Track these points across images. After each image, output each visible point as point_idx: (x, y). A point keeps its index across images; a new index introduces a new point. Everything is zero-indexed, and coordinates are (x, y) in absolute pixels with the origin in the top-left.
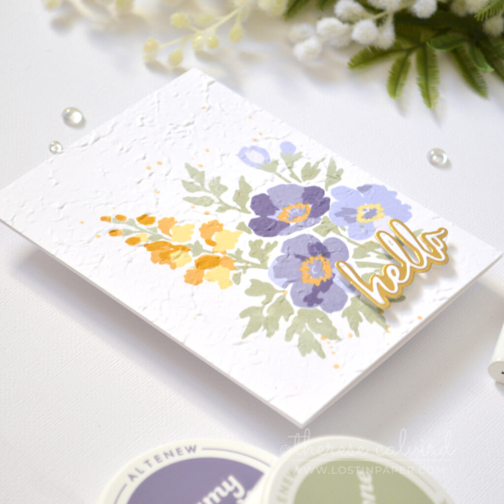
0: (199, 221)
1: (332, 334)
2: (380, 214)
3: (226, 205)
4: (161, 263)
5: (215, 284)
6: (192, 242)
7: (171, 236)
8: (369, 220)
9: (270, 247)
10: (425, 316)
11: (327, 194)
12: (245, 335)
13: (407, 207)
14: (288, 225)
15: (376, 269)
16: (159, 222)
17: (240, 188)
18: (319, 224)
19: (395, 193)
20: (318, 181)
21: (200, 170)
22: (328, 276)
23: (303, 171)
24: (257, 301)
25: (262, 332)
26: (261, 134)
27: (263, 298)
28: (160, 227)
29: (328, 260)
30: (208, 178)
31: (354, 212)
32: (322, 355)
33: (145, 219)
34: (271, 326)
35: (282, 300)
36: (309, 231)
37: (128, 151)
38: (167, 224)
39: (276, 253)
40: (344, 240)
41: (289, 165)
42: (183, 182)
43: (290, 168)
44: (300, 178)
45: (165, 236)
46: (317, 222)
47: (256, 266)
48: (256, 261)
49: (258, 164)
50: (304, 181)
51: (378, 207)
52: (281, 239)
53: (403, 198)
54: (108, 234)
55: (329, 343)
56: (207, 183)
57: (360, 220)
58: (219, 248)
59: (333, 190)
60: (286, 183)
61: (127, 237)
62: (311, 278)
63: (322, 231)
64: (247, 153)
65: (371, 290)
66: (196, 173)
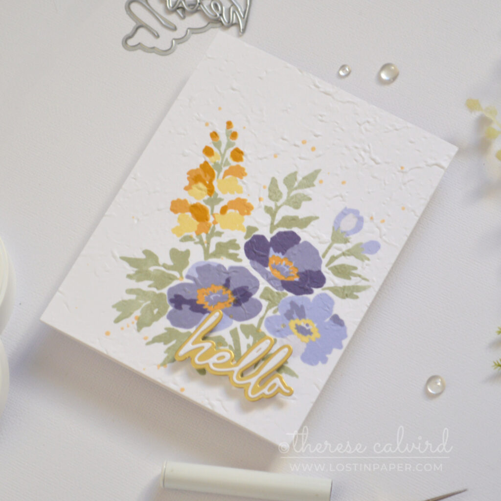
0: (249, 195)
1: (141, 324)
2: (306, 339)
3: (276, 212)
4: (188, 178)
5: (176, 224)
6: (220, 195)
7: (224, 177)
8: (295, 331)
9: (234, 257)
10: (186, 394)
11: (317, 291)
12: (124, 258)
13: (325, 361)
14: (267, 266)
15: (233, 346)
16: (238, 166)
17: (302, 219)
18: (275, 290)
19: (340, 347)
20: (332, 280)
21: (316, 182)
22: (210, 309)
23: (343, 266)
24: (165, 258)
25: (132, 270)
26: (383, 221)
27: (170, 263)
28: (231, 168)
29: (231, 305)
30: (308, 191)
32: (117, 320)
33: (238, 155)
34: (141, 274)
35: (172, 278)
36: (263, 284)
37: (322, 121)
38: (239, 173)
39: (227, 263)
40: (261, 314)
41: (347, 253)
42: (295, 173)
43: (344, 254)
44: (332, 265)
45: (222, 174)
46: (277, 288)
47: (206, 251)
48: (212, 249)
49: (339, 227)
50: (329, 269)
51: (316, 335)
52: (246, 263)
53: (335, 355)
54: (211, 131)
55: (133, 323)
56: (300, 191)
57: (292, 324)
58: (219, 217)
59: (326, 295)
60: (321, 254)
61: (212, 146)
62: (205, 296)
63: (266, 294)
64: (351, 215)
65: (193, 343)
66: (310, 180)
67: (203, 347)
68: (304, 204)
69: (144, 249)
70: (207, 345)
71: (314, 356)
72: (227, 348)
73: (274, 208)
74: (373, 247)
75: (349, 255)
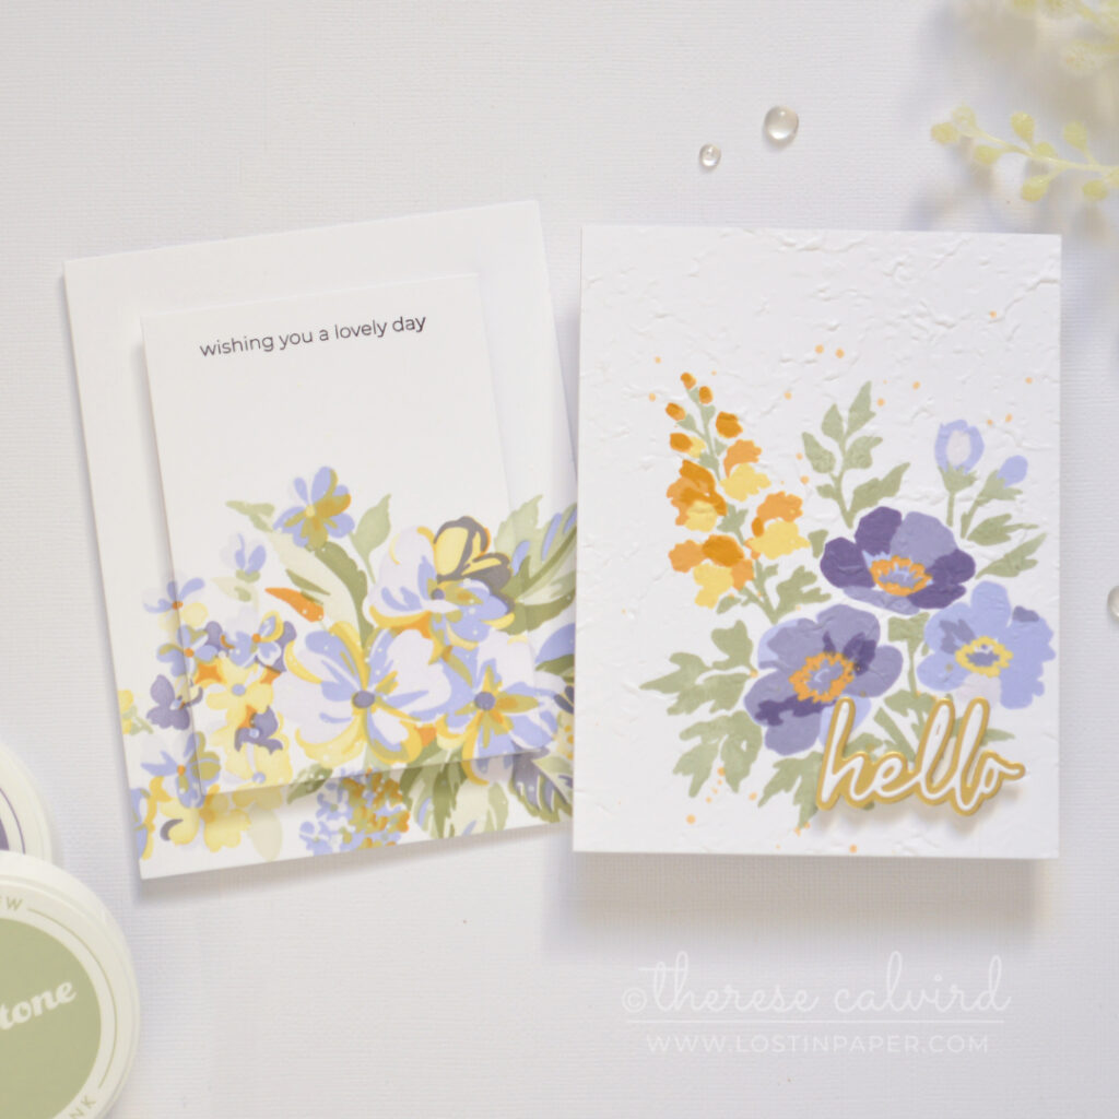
0: (782, 482)
1: (734, 778)
2: (994, 669)
3: (839, 489)
4: (673, 503)
5: (696, 588)
6: (739, 506)
7: (728, 473)
8: (970, 666)
9: (816, 596)
10: (862, 852)
11: (970, 585)
12: (647, 686)
13: (1039, 689)
14: (871, 584)
15: (891, 740)
16: (739, 442)
17: (885, 480)
18: (907, 617)
19: (1050, 655)
20: (982, 555)
21: (874, 407)
22: (826, 698)
23: (986, 523)
24: (711, 654)
25: (671, 699)
26: (1009, 418)
27: (723, 657)
28: (731, 451)
29: (854, 676)
30: (869, 429)
31: (968, 636)
32: (694, 791)
33: (728, 424)
34: (689, 699)
35: (742, 679)
36: (883, 616)
37: (827, 300)
38: (747, 453)
39: (810, 611)
40: (906, 666)
41: (982, 498)
42: (834, 408)
43: (978, 503)
44: (970, 530)
45: (722, 470)
46: (907, 613)
47: (767, 607)
48: (775, 600)
49: (948, 463)
50: (970, 538)
51: (1006, 656)
52: (839, 596)
53: (1050, 672)
54: (665, 406)
55: (720, 782)
56: (857, 435)
57: (960, 656)
58: (757, 543)
59: (986, 584)
60: (944, 522)
61: (680, 430)
62: (805, 682)
63: (897, 630)
64: (956, 433)
65: (835, 771)
66: (862, 408)
67: (852, 771)
68: (875, 452)
69: (669, 655)
70: (857, 763)
71: (1020, 690)
72: (884, 747)
73: (832, 483)
74: (1015, 468)
75: (987, 501)
